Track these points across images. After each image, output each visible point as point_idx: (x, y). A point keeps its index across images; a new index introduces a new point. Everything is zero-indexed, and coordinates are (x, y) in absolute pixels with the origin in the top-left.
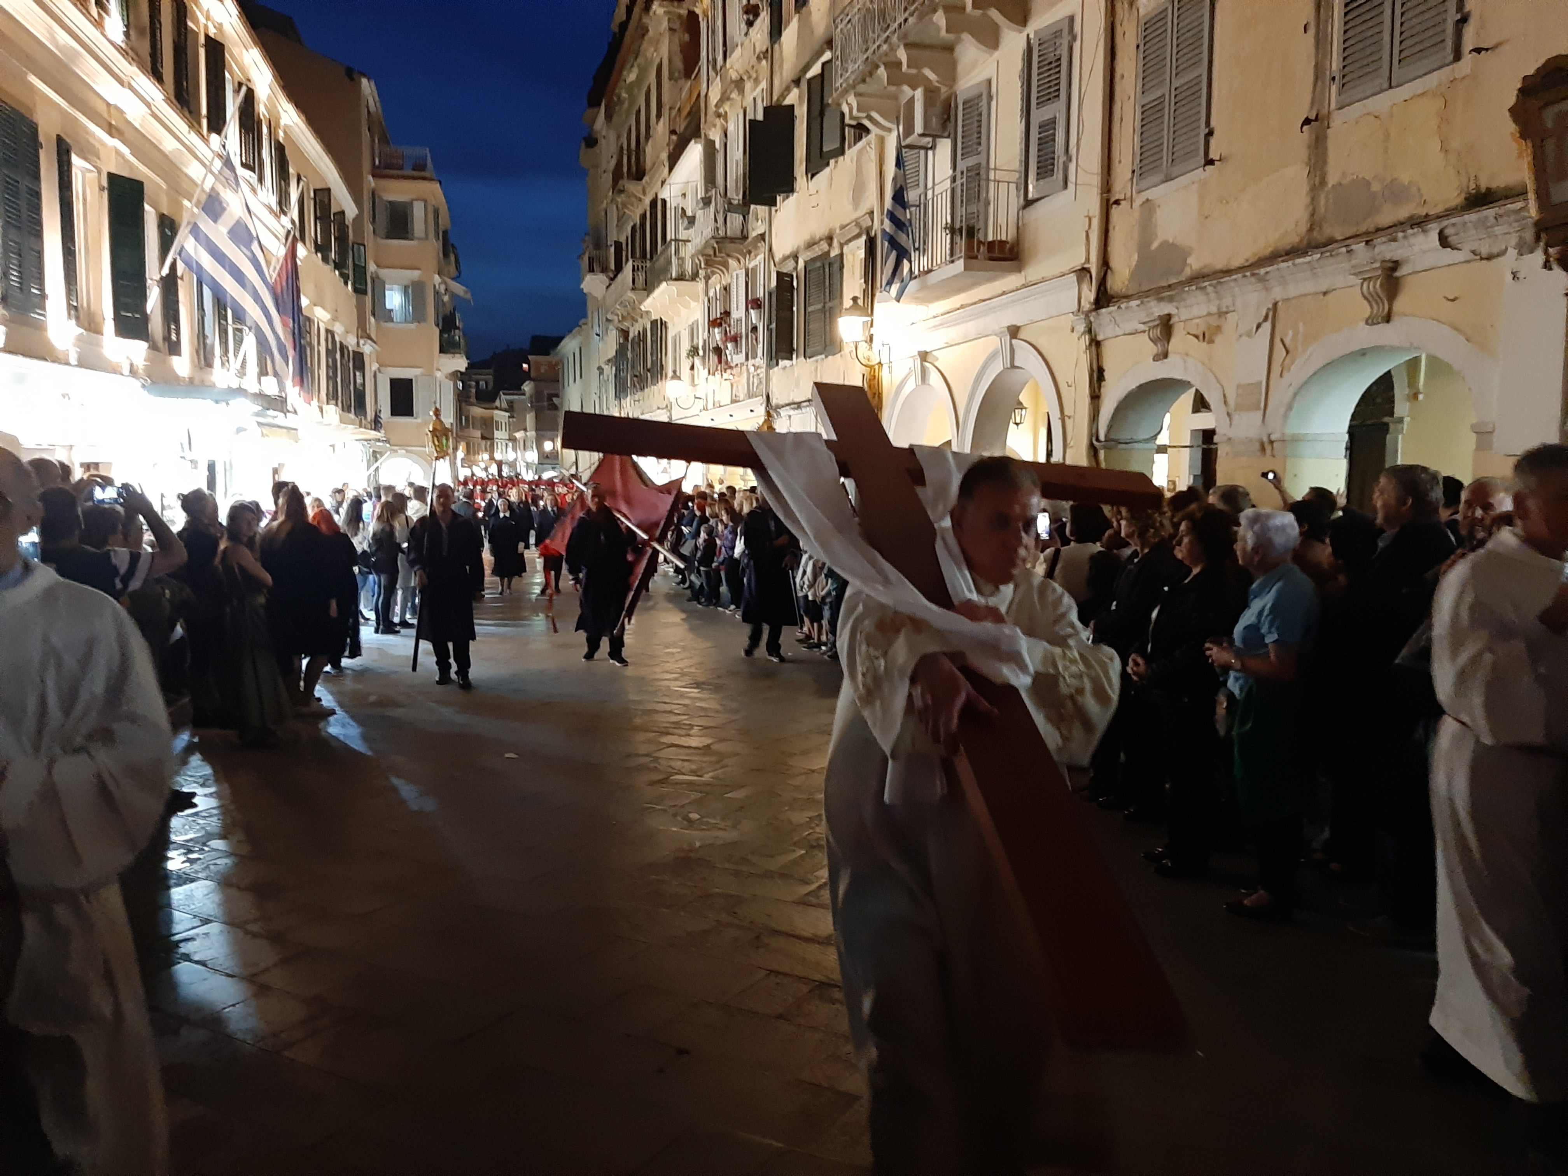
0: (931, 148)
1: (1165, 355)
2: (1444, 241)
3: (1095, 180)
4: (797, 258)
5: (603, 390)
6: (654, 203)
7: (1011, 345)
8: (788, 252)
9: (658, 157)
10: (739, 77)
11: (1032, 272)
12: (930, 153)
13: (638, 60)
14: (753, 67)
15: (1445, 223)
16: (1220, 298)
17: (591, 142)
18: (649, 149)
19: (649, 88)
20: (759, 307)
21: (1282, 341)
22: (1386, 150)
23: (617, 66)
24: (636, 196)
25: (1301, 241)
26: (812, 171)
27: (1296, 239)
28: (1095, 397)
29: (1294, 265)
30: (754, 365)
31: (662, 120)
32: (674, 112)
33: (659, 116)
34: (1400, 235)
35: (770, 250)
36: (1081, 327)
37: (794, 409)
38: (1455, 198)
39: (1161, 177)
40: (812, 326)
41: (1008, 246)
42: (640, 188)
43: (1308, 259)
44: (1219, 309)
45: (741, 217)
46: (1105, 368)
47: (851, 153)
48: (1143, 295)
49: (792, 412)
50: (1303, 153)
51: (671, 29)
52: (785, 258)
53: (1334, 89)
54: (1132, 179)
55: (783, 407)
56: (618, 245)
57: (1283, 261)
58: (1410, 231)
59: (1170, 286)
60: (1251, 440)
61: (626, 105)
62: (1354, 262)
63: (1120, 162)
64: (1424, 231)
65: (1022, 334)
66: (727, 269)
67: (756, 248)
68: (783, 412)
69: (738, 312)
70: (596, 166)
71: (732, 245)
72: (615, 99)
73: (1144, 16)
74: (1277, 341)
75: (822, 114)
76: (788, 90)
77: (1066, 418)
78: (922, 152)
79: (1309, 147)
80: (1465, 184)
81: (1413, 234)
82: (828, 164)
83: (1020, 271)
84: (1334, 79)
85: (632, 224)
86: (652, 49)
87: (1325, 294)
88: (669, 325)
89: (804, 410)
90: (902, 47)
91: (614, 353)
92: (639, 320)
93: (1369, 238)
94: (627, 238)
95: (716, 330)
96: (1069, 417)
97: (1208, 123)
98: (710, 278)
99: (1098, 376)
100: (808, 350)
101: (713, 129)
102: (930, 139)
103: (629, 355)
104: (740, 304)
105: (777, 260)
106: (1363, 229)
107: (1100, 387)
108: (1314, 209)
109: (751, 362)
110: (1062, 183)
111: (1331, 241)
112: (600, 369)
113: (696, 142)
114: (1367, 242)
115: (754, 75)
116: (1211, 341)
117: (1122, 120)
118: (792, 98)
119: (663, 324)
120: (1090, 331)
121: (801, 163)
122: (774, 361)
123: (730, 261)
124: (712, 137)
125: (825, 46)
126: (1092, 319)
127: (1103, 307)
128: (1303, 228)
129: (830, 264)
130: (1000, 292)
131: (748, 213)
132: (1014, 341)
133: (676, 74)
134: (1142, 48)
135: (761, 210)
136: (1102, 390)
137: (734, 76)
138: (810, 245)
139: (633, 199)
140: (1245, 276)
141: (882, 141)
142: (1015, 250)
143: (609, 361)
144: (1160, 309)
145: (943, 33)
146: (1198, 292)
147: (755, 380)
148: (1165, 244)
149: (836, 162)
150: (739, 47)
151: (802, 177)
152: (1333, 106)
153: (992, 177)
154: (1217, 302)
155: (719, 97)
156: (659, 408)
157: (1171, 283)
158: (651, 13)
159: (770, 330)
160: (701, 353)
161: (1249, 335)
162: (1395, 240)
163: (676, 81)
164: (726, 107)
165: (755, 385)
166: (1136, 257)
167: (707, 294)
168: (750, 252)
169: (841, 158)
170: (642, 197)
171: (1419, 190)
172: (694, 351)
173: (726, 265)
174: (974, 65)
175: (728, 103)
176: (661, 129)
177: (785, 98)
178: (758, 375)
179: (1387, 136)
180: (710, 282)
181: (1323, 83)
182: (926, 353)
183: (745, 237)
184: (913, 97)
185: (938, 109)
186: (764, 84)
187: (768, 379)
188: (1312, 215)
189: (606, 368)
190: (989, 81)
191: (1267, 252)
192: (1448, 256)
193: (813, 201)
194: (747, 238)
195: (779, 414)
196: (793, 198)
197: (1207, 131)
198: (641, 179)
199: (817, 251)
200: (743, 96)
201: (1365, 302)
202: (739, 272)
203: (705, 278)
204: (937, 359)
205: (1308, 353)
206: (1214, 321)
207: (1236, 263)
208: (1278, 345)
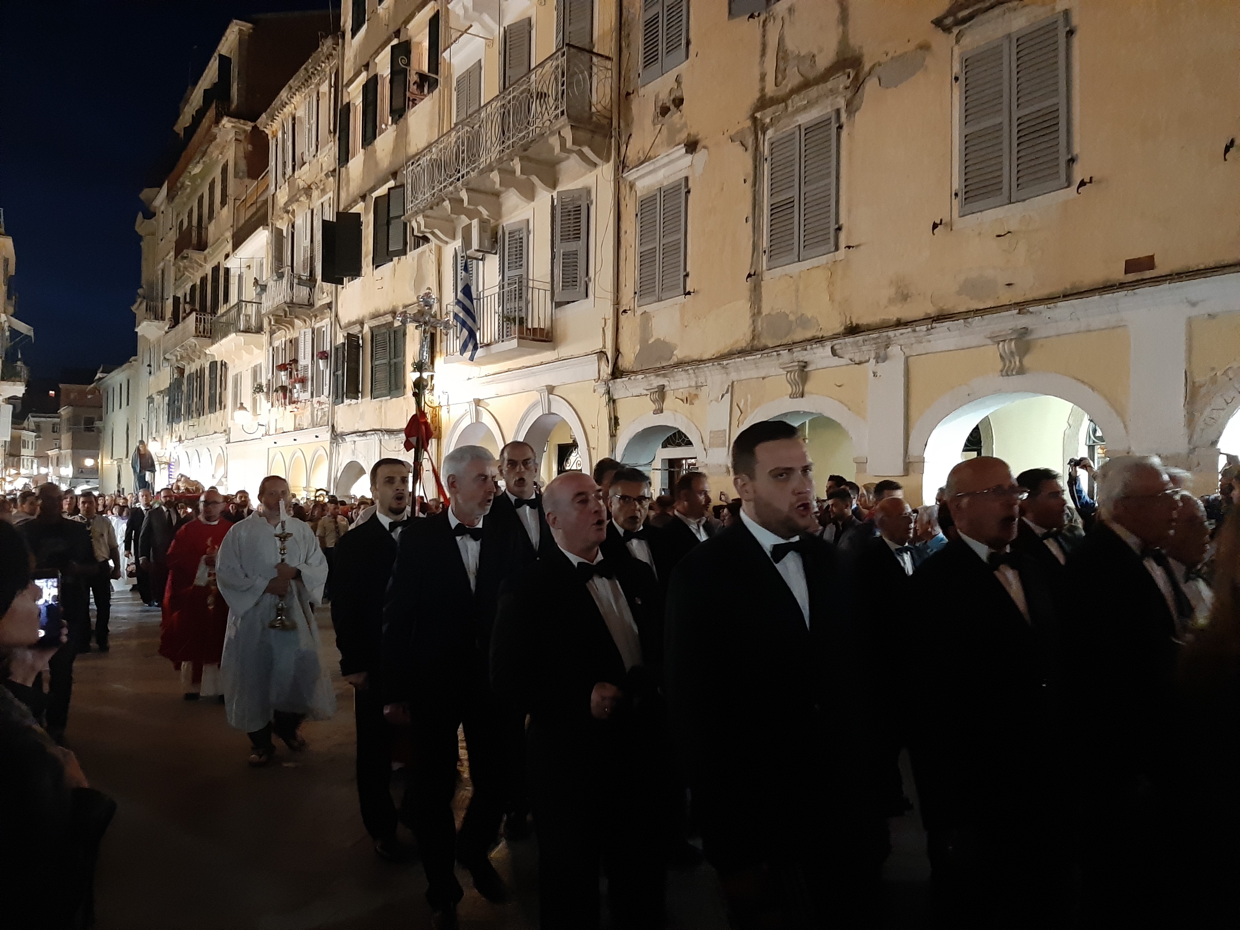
0: (482, 260)
1: (662, 412)
2: (834, 352)
3: (610, 296)
4: (363, 324)
5: (153, 415)
6: (216, 269)
7: (549, 399)
8: (353, 319)
9: (222, 235)
10: (306, 186)
11: (563, 351)
12: (481, 263)
13: (204, 159)
14: (321, 181)
15: (835, 342)
16: (697, 377)
17: (150, 215)
18: (212, 228)
19: (213, 181)
20: (327, 358)
21: (738, 405)
22: (797, 297)
23: (182, 160)
24: (197, 263)
25: (748, 344)
26: (377, 263)
27: (744, 345)
28: (613, 436)
29: (744, 360)
30: (319, 402)
31: (226, 207)
32: (238, 203)
33: (223, 203)
34: (809, 347)
35: (336, 316)
36: (602, 390)
37: (360, 436)
38: (840, 329)
39: (655, 298)
40: (379, 375)
41: (546, 331)
42: (203, 257)
43: (754, 357)
44: (696, 383)
45: (308, 289)
46: (619, 416)
47: (412, 255)
48: (643, 372)
49: (357, 439)
50: (747, 294)
51: (236, 140)
52: (351, 324)
53: (765, 258)
54: (634, 297)
55: (349, 434)
56: (176, 300)
57: (738, 357)
58: (814, 346)
59: (663, 367)
60: (720, 466)
61: (188, 190)
62: (781, 361)
63: (626, 286)
64: (823, 346)
65: (556, 392)
66: (293, 328)
67: (322, 313)
68: (348, 438)
69: (305, 359)
70: (153, 234)
71: (300, 309)
72: (179, 185)
73: (640, 197)
74: (735, 404)
75: (388, 224)
76: (355, 202)
77: (592, 449)
78: (475, 261)
79: (751, 291)
80: (844, 321)
81: (817, 348)
82: (392, 260)
83: (554, 350)
84: (765, 252)
85: (191, 284)
86: (217, 152)
87: (763, 378)
88: (230, 366)
89: (368, 438)
90: (464, 191)
91: (168, 386)
92: (196, 360)
93: (790, 347)
94: (186, 294)
95: (283, 373)
96: (594, 449)
97: (685, 269)
98: (275, 333)
99: (615, 422)
100: (375, 393)
101: (280, 221)
102: (481, 254)
103: (185, 388)
104: (306, 355)
105: (342, 324)
106: (784, 341)
107: (616, 430)
108: (754, 327)
109: (315, 399)
110: (585, 295)
111: (766, 348)
112: (151, 399)
113: (263, 229)
114: (789, 350)
115: (322, 187)
116: (692, 403)
117: (626, 259)
118: (358, 208)
119: (224, 365)
120: (609, 393)
121: (366, 256)
122: (340, 399)
123: (296, 321)
124: (278, 226)
125: (390, 177)
126: (610, 385)
127: (617, 378)
128: (749, 337)
129: (395, 332)
130: (539, 362)
131: (315, 286)
132: (551, 396)
133: (241, 174)
134: (639, 215)
135: (328, 287)
136: (618, 431)
137: (301, 184)
138: (375, 316)
139: (195, 265)
140: (713, 365)
141: (439, 250)
142: (550, 335)
143: (161, 392)
144: (657, 382)
145: (497, 186)
146: (683, 373)
147: (319, 413)
148: (658, 340)
149: (399, 259)
150: (308, 164)
151: (367, 266)
152: (765, 267)
153: (531, 283)
154: (695, 379)
155: (286, 198)
156: (215, 433)
157: (664, 365)
158: (220, 126)
159: (336, 377)
160: (265, 390)
161: (717, 400)
162: (806, 350)
163: (241, 178)
164: (295, 206)
165: (319, 417)
166: (639, 347)
167: (271, 344)
168: (316, 316)
169: (403, 258)
170: (203, 263)
171: (817, 321)
172: (259, 389)
173: (292, 325)
174: (516, 208)
175: (297, 204)
176: (225, 214)
177: (351, 208)
178: (322, 409)
179: (797, 290)
180: (275, 335)
181: (758, 254)
182: (479, 400)
183: (311, 305)
184: (471, 224)
185: (488, 234)
186: (331, 194)
187: (333, 413)
188: (754, 331)
189: (157, 398)
190: (528, 221)
191: (726, 351)
192: (836, 361)
193: (378, 284)
194: (313, 305)
195: (344, 440)
196: (358, 281)
197: (685, 273)
198: (204, 250)
199: (382, 320)
200: (311, 200)
201: (789, 385)
202: (306, 330)
203: (270, 332)
204: (488, 405)
205: (755, 413)
206: (693, 391)
207: (706, 356)
208: (735, 407)
